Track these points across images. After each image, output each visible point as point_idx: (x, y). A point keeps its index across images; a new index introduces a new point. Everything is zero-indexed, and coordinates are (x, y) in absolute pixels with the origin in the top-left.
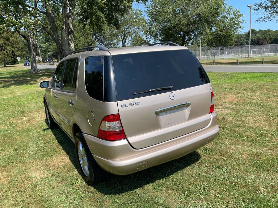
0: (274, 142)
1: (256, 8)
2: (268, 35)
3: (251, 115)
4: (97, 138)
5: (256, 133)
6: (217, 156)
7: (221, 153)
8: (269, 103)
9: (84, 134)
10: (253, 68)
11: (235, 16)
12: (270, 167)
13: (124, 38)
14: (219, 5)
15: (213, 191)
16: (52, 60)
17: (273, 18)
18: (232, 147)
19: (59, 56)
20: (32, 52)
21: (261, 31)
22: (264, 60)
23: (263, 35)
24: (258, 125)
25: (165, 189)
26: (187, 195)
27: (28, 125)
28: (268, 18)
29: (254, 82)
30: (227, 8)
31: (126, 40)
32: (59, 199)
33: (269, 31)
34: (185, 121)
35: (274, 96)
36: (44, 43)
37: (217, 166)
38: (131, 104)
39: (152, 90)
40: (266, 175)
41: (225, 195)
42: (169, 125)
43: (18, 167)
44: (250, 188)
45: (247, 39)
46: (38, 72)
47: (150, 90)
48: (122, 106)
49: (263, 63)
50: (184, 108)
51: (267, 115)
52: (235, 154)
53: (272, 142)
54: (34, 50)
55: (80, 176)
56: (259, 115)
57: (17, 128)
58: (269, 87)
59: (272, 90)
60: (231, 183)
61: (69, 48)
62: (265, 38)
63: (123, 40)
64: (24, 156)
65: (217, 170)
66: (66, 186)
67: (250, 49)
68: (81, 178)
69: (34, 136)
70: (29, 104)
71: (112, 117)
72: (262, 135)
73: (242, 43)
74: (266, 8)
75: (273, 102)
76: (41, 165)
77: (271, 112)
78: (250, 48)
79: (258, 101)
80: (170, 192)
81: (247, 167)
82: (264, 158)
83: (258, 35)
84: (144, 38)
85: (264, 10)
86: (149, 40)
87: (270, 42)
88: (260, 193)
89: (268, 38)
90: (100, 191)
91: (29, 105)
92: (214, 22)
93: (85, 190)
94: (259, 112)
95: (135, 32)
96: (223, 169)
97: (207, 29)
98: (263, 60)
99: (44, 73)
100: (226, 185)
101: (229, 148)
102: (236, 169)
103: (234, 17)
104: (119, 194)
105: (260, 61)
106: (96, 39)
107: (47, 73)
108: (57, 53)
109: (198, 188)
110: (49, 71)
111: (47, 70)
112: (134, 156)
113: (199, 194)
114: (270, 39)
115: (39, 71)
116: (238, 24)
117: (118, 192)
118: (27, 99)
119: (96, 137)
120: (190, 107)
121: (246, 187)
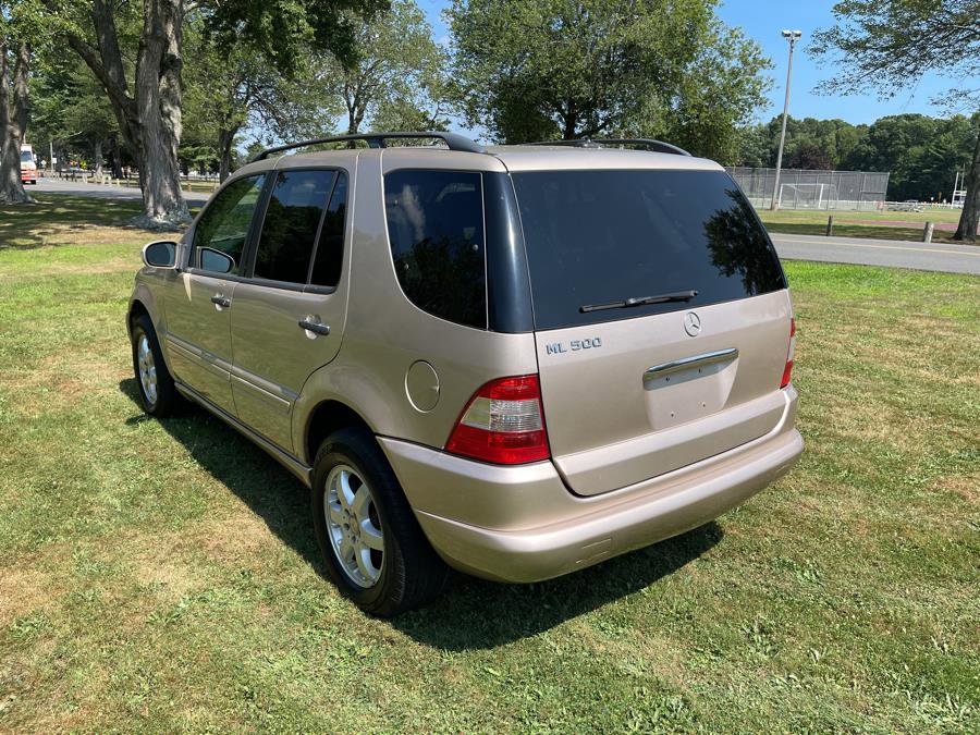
0: (935, 491)
1: (819, 45)
2: (834, 138)
3: (840, 400)
4: (441, 454)
5: (873, 460)
6: (772, 531)
7: (783, 521)
8: (887, 366)
9: (384, 439)
10: (802, 245)
11: (745, 63)
12: (947, 569)
13: (356, 104)
14: (697, 21)
15: (793, 639)
16: (68, 160)
17: (868, 84)
18: (812, 501)
19: (98, 149)
20: (10, 127)
21: (809, 122)
22: (833, 223)
23: (817, 136)
24: (871, 434)
25: (638, 632)
26: (717, 653)
27: (61, 400)
28: (853, 83)
29: (821, 295)
30: (723, 35)
31: (361, 112)
32: (277, 664)
33: (837, 124)
34: (716, 409)
35: (898, 342)
36: (44, 93)
37: (784, 561)
38: (576, 345)
39: (640, 300)
40: (940, 591)
41: (836, 651)
42: (673, 419)
43: (82, 552)
44: (904, 630)
45: (764, 147)
46: (26, 201)
47: (632, 301)
48: (549, 350)
49: (829, 231)
50: (720, 366)
51: (892, 403)
52: (828, 525)
53: (929, 489)
54: (14, 120)
55: (329, 586)
56: (867, 402)
57: (22, 409)
58: (872, 311)
59: (886, 325)
60: (842, 613)
61: (162, 124)
62: (825, 145)
63: (352, 111)
64: (89, 513)
65: (789, 575)
66: (293, 618)
67: (777, 182)
68: (334, 592)
69: (100, 443)
70: (33, 323)
71: (511, 386)
72: (893, 465)
73: (749, 158)
74: (850, 47)
75: (897, 360)
76: (167, 547)
77: (901, 395)
78: (778, 177)
79: (850, 357)
80: (659, 641)
81: (875, 565)
82: (920, 540)
83: (800, 136)
84: (431, 109)
85: (842, 54)
86: (444, 118)
87: (837, 160)
88: (936, 644)
89: (832, 149)
90: (417, 638)
91: (32, 325)
92: (676, 78)
93: (362, 635)
94: (862, 392)
95: (397, 86)
96: (803, 572)
97: (655, 98)
98: (830, 222)
99: (47, 206)
100: (829, 622)
101: (805, 506)
102: (846, 572)
103: (740, 66)
104: (489, 647)
105: (810, 223)
106: (248, 98)
107: (62, 210)
108: (90, 135)
109: (742, 629)
110: (68, 203)
111: (59, 198)
112: (570, 518)
113: (753, 650)
114: (840, 152)
115: (30, 199)
116: (754, 93)
117: (488, 642)
118: (18, 302)
119: (439, 450)
120: (734, 365)
121: (891, 627)
